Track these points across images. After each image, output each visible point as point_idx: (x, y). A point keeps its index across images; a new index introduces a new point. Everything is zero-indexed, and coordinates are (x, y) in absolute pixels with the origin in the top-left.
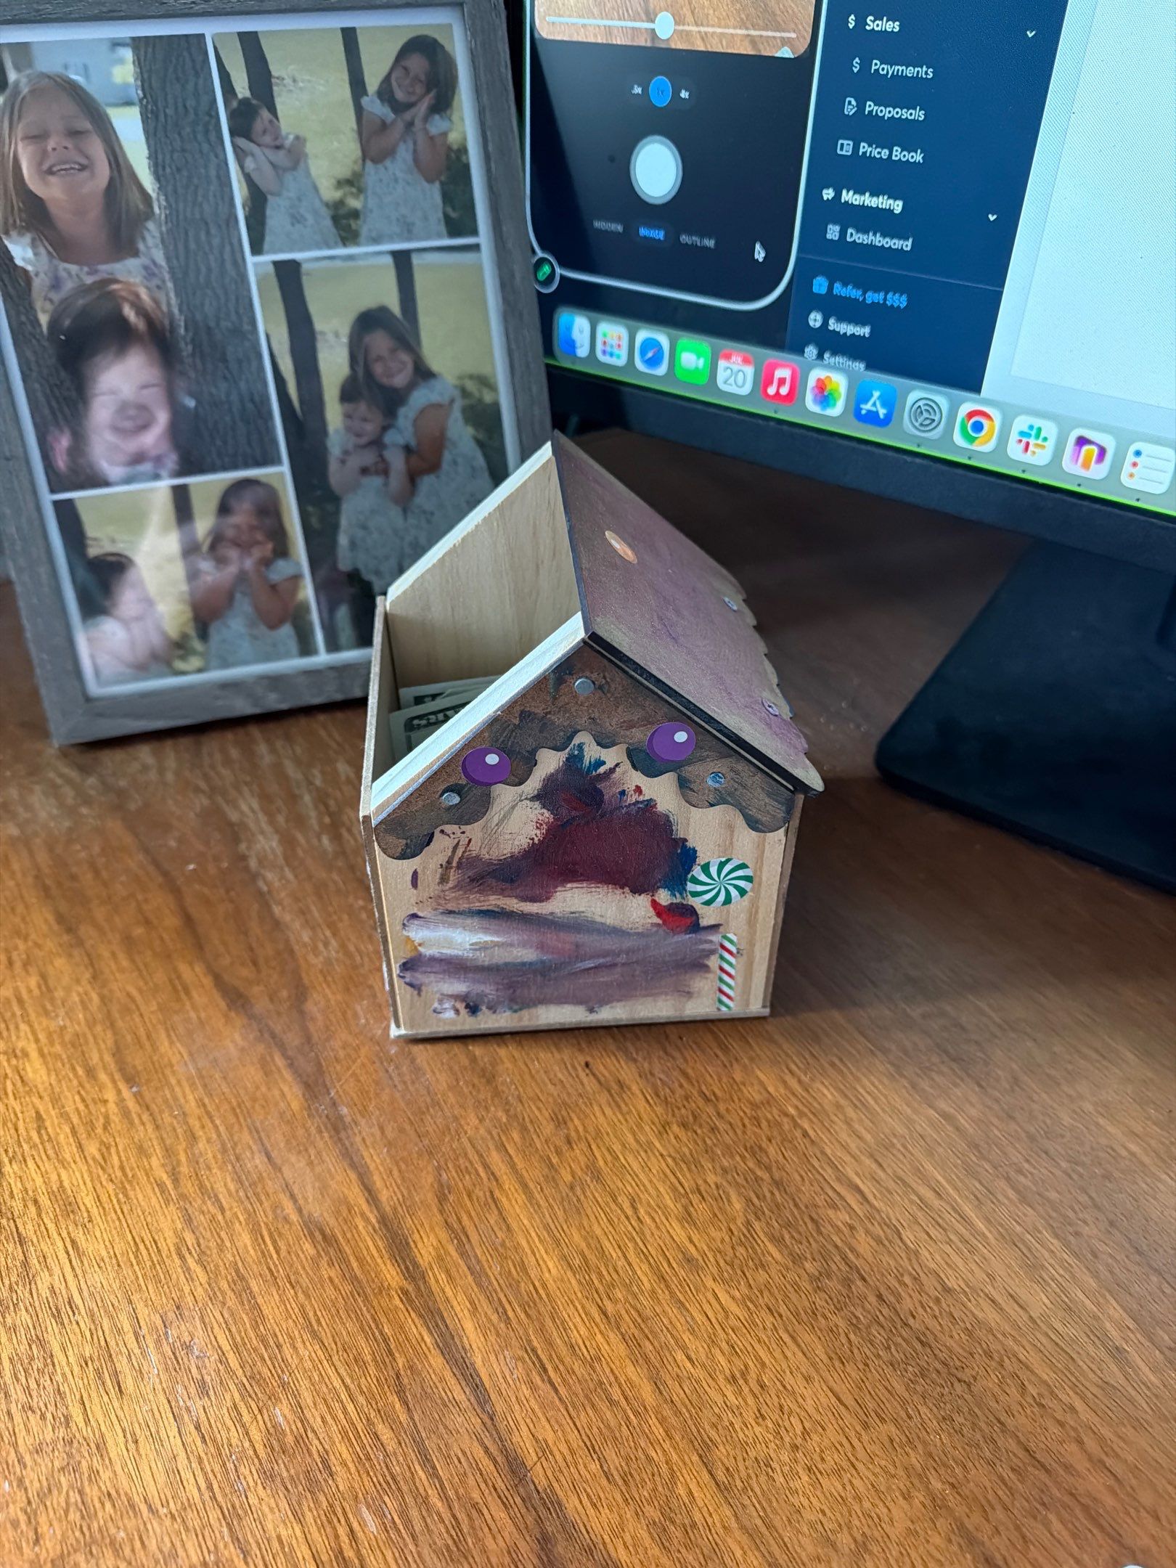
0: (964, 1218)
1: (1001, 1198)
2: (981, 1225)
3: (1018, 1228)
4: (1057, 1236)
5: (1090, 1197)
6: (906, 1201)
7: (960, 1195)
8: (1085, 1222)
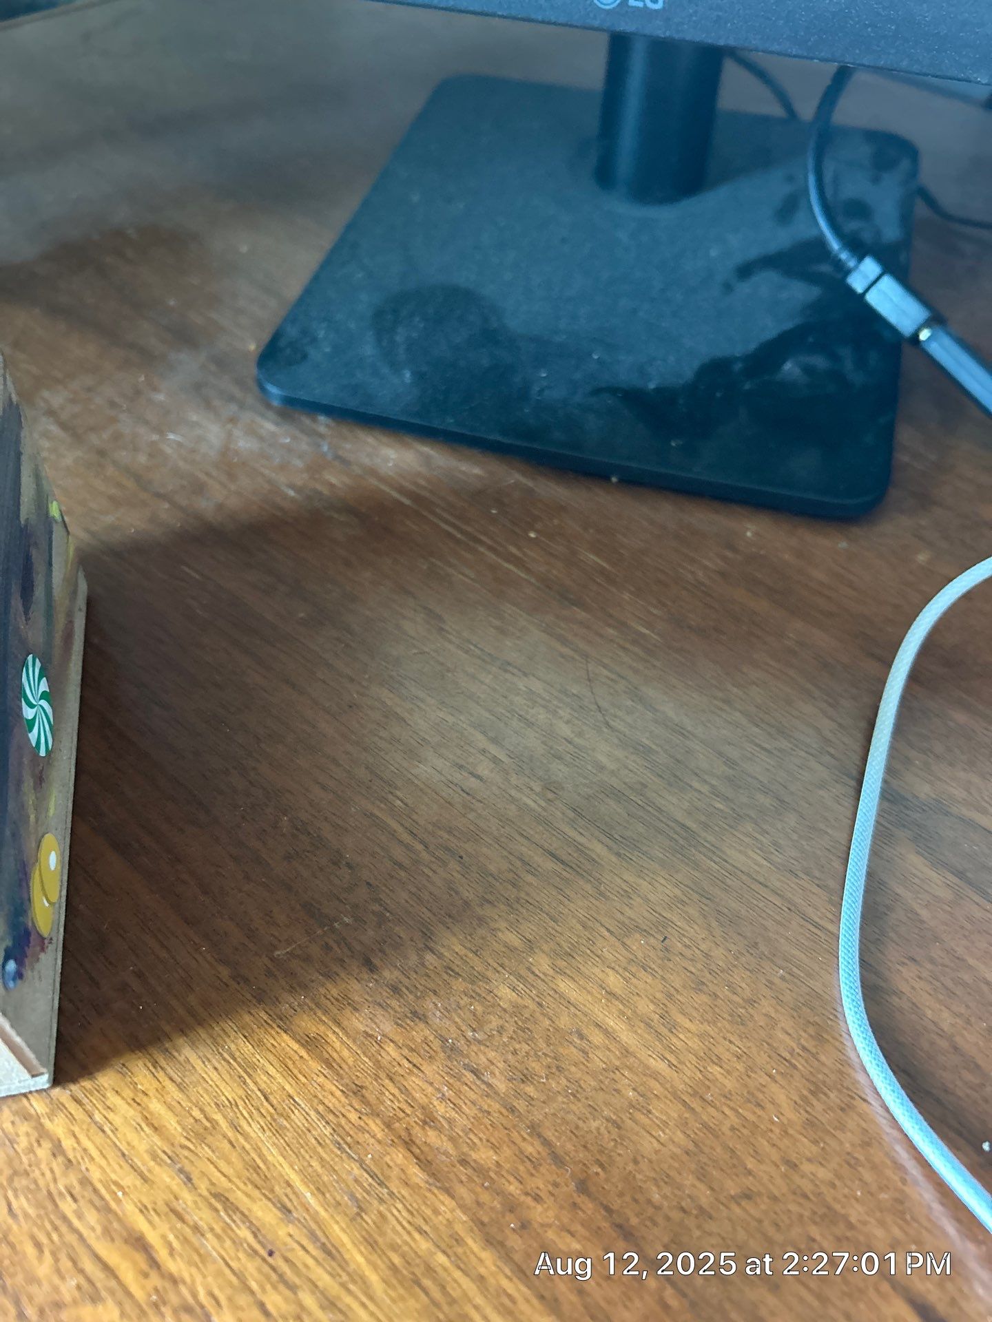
0: (330, 1252)
1: (395, 1186)
2: (357, 1258)
3: (424, 1245)
4: (490, 1241)
5: (546, 1143)
6: (228, 1243)
7: (326, 1205)
8: (537, 1199)
